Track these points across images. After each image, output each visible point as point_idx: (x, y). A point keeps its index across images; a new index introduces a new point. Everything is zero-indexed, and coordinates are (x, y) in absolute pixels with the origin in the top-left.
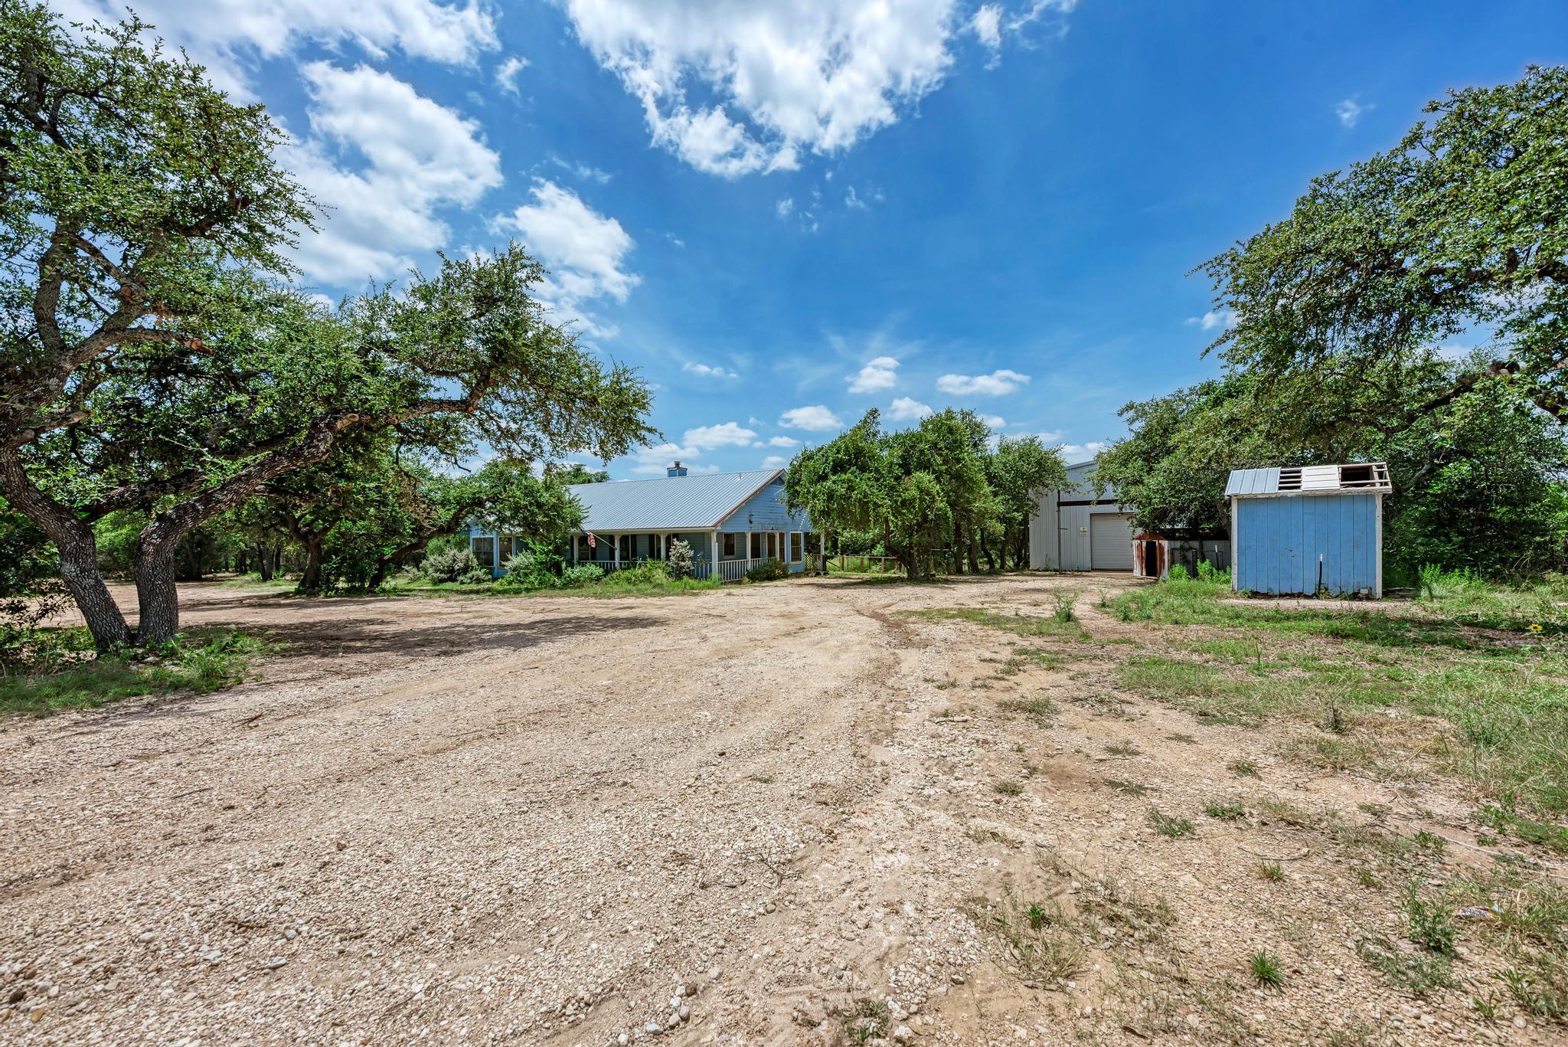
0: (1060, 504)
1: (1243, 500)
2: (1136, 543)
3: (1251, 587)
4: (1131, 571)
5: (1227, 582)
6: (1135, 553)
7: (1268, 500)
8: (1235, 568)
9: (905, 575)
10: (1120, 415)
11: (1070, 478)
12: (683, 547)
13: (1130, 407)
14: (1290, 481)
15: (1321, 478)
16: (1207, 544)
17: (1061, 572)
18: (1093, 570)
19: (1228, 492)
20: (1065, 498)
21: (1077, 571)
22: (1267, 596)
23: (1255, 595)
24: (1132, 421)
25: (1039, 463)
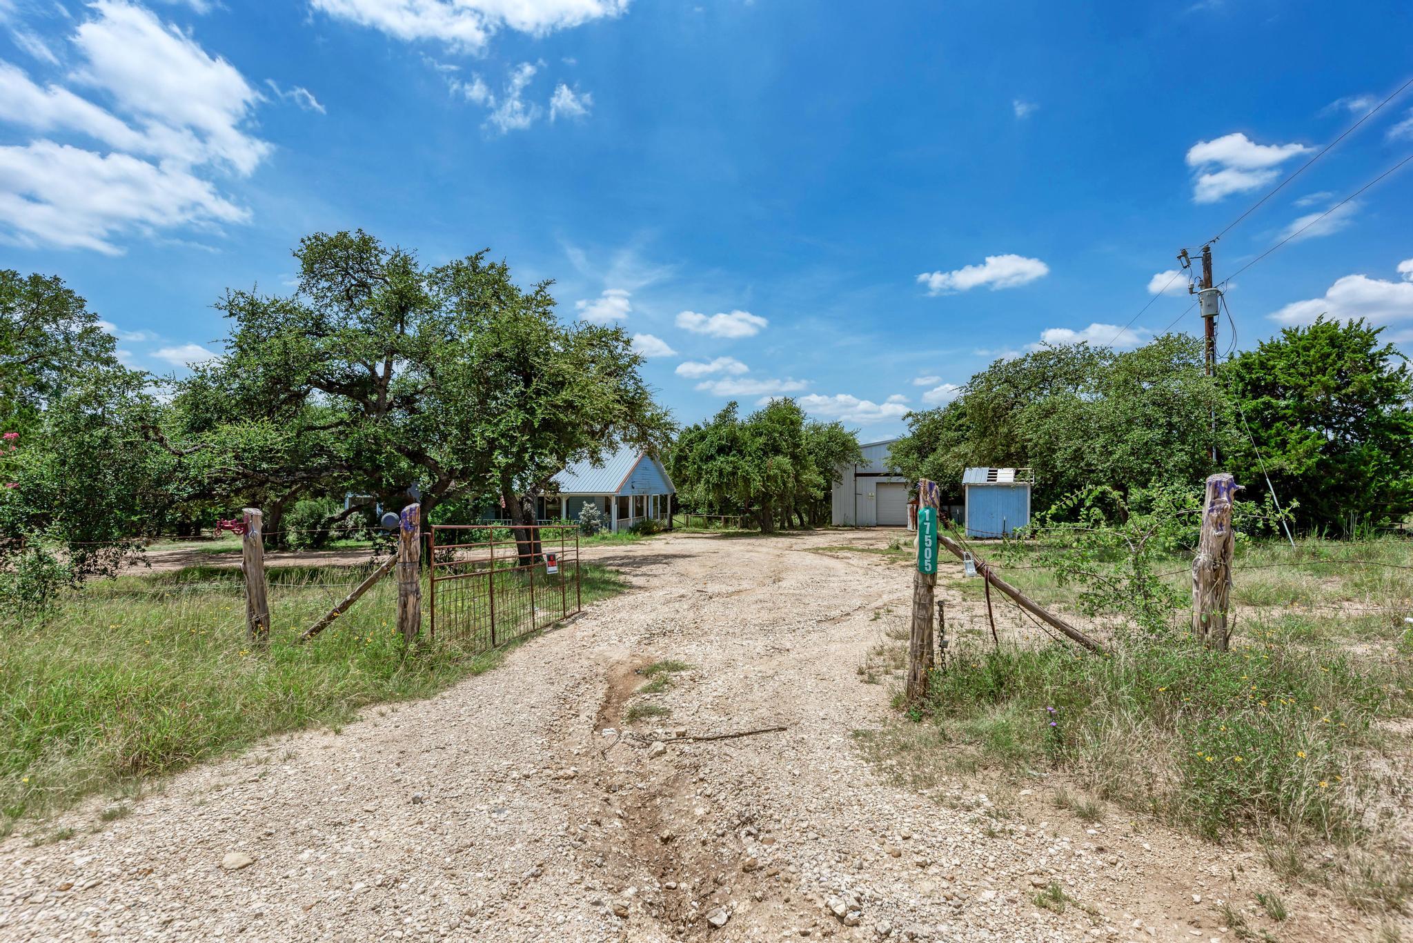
0: (857, 475)
1: (971, 486)
2: (909, 506)
3: (974, 534)
4: (906, 526)
5: (963, 532)
6: (909, 513)
7: (982, 487)
8: (966, 525)
9: (759, 529)
10: (904, 419)
11: (865, 455)
12: (592, 508)
13: (909, 415)
14: (992, 476)
15: (1006, 475)
16: (953, 508)
17: (856, 527)
18: (878, 526)
19: (964, 481)
20: (860, 470)
21: (867, 527)
22: (981, 539)
23: (976, 538)
24: (911, 426)
25: (843, 444)
